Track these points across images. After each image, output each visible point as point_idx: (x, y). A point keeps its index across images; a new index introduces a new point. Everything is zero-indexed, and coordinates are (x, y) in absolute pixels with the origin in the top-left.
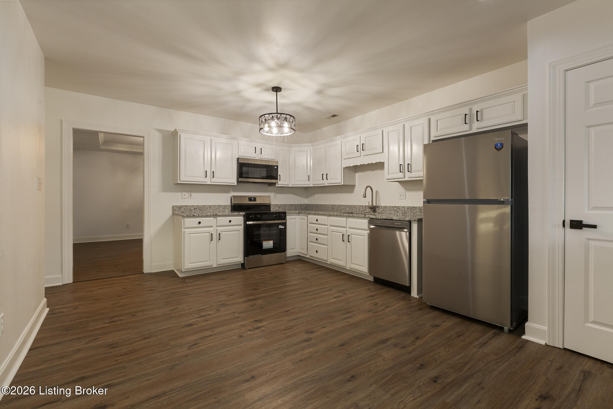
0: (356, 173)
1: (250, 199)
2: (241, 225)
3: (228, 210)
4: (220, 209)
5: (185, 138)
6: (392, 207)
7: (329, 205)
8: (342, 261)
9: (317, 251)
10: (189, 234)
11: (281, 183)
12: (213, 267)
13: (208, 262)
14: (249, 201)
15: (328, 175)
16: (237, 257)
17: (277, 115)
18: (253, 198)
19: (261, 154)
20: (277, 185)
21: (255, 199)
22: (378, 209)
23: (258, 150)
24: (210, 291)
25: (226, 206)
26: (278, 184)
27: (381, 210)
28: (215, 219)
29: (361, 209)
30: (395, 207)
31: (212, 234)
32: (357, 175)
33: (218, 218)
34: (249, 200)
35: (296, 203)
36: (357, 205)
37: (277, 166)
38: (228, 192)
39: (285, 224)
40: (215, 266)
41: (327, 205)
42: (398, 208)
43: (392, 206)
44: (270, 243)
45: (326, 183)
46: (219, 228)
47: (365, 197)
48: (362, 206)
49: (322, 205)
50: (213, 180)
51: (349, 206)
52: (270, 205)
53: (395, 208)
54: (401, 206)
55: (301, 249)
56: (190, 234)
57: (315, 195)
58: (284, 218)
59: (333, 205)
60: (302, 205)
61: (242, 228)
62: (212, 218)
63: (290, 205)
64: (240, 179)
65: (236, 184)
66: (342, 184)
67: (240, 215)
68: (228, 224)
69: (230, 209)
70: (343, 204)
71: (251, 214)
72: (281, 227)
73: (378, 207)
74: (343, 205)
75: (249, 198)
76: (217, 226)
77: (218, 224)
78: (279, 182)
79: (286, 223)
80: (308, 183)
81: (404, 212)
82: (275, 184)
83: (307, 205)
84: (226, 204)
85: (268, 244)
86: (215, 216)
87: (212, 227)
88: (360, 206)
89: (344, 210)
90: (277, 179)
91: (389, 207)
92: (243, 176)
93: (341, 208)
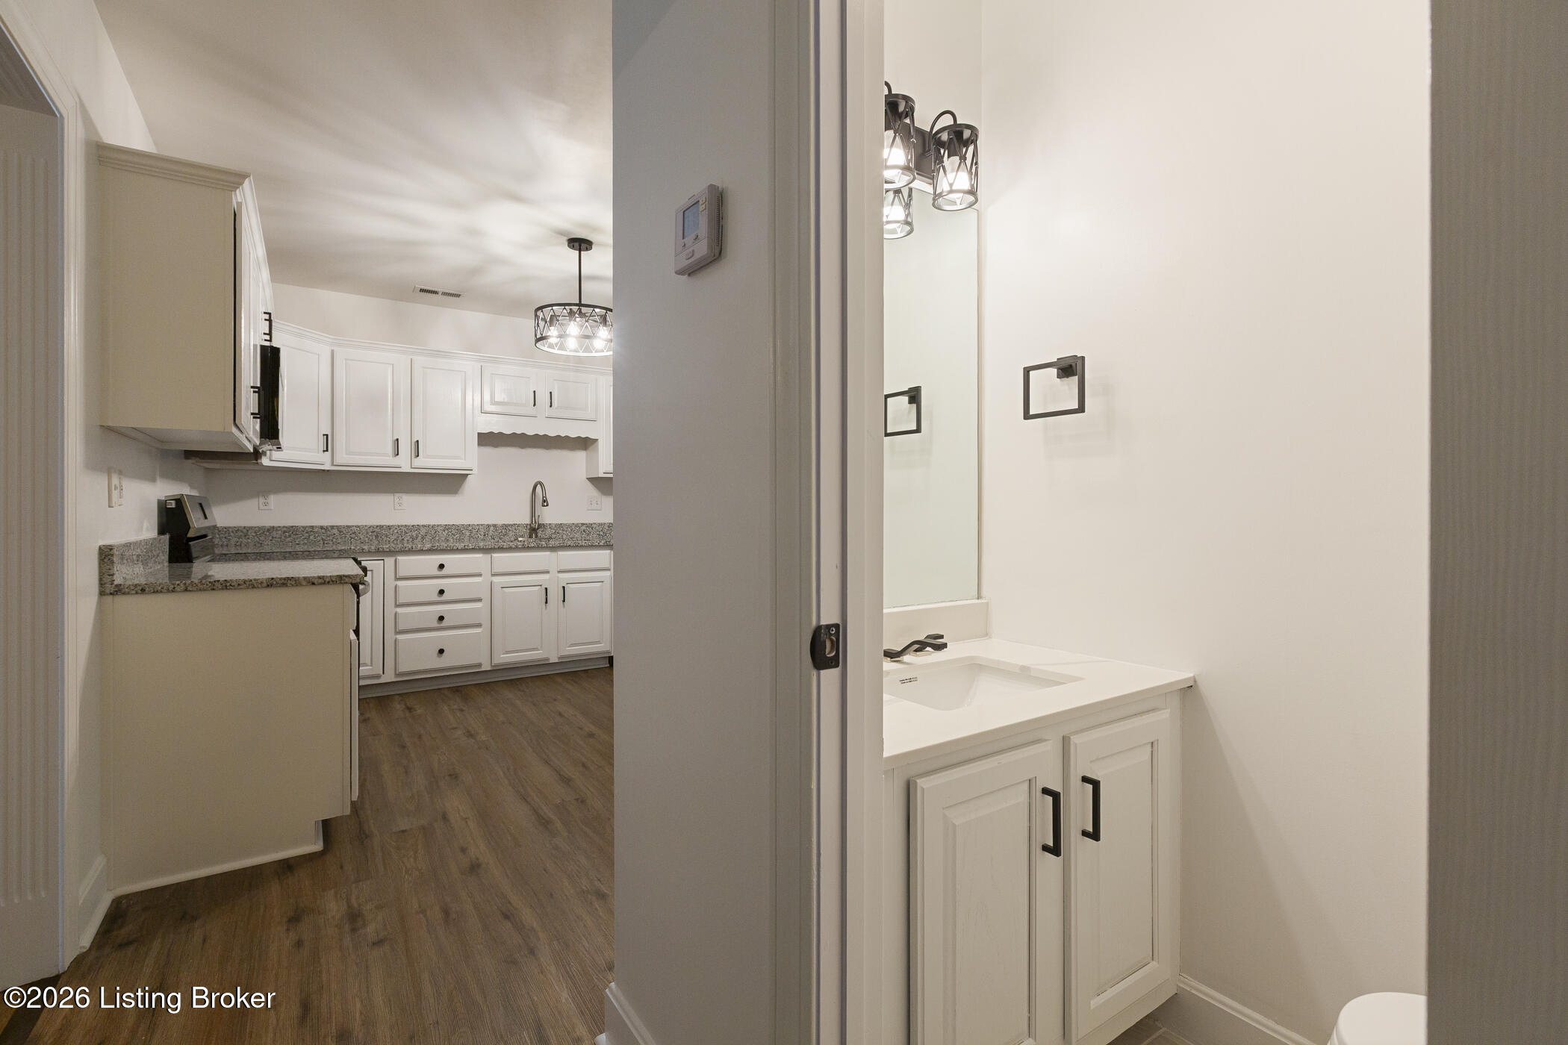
6: (577, 525)
9: (441, 651)
26: (271, 460)
27: (548, 532)
30: (583, 524)
41: (349, 527)
42: (590, 526)
43: (576, 522)
48: (495, 526)
49: (322, 528)
53: (584, 528)
54: (595, 524)
59: (381, 527)
70: (425, 524)
73: (540, 526)
78: (275, 453)
81: (601, 533)
88: (489, 526)
91: (569, 526)
93: (414, 534)
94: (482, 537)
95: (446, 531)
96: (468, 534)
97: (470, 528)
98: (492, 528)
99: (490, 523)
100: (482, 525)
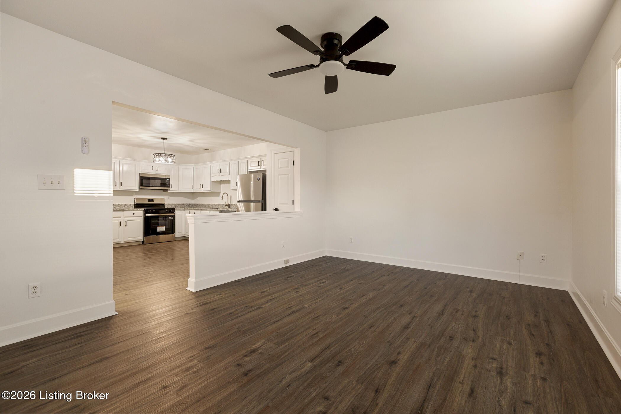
2: (142, 217)
3: (132, 207)
4: (125, 207)
7: (206, 204)
12: (121, 243)
13: (118, 239)
15: (203, 185)
16: (139, 237)
18: (151, 199)
19: (157, 171)
20: (169, 191)
21: (153, 200)
22: (231, 206)
23: (155, 168)
25: (130, 205)
28: (123, 213)
29: (223, 206)
31: (120, 222)
32: (222, 185)
33: (125, 212)
34: (148, 200)
35: (185, 203)
36: (221, 204)
37: (169, 179)
38: (132, 195)
39: (174, 216)
40: (123, 242)
45: (203, 190)
46: (125, 218)
47: (222, 199)
48: (223, 204)
49: (202, 204)
50: (121, 188)
51: (217, 205)
52: (164, 204)
55: (186, 232)
57: (199, 198)
58: (174, 212)
59: (209, 204)
60: (189, 204)
61: (142, 219)
62: (121, 212)
63: (180, 204)
64: (141, 187)
65: (138, 190)
66: (211, 191)
67: (141, 210)
68: (133, 215)
69: (134, 206)
71: (149, 210)
72: (170, 218)
74: (214, 204)
75: (148, 199)
77: (125, 216)
78: (171, 189)
79: (174, 215)
80: (192, 189)
82: (167, 190)
83: (193, 204)
84: (131, 203)
85: (161, 229)
86: (123, 210)
87: (120, 217)
89: (215, 207)
90: (169, 187)
92: (143, 185)
93: (213, 206)
96: (220, 206)
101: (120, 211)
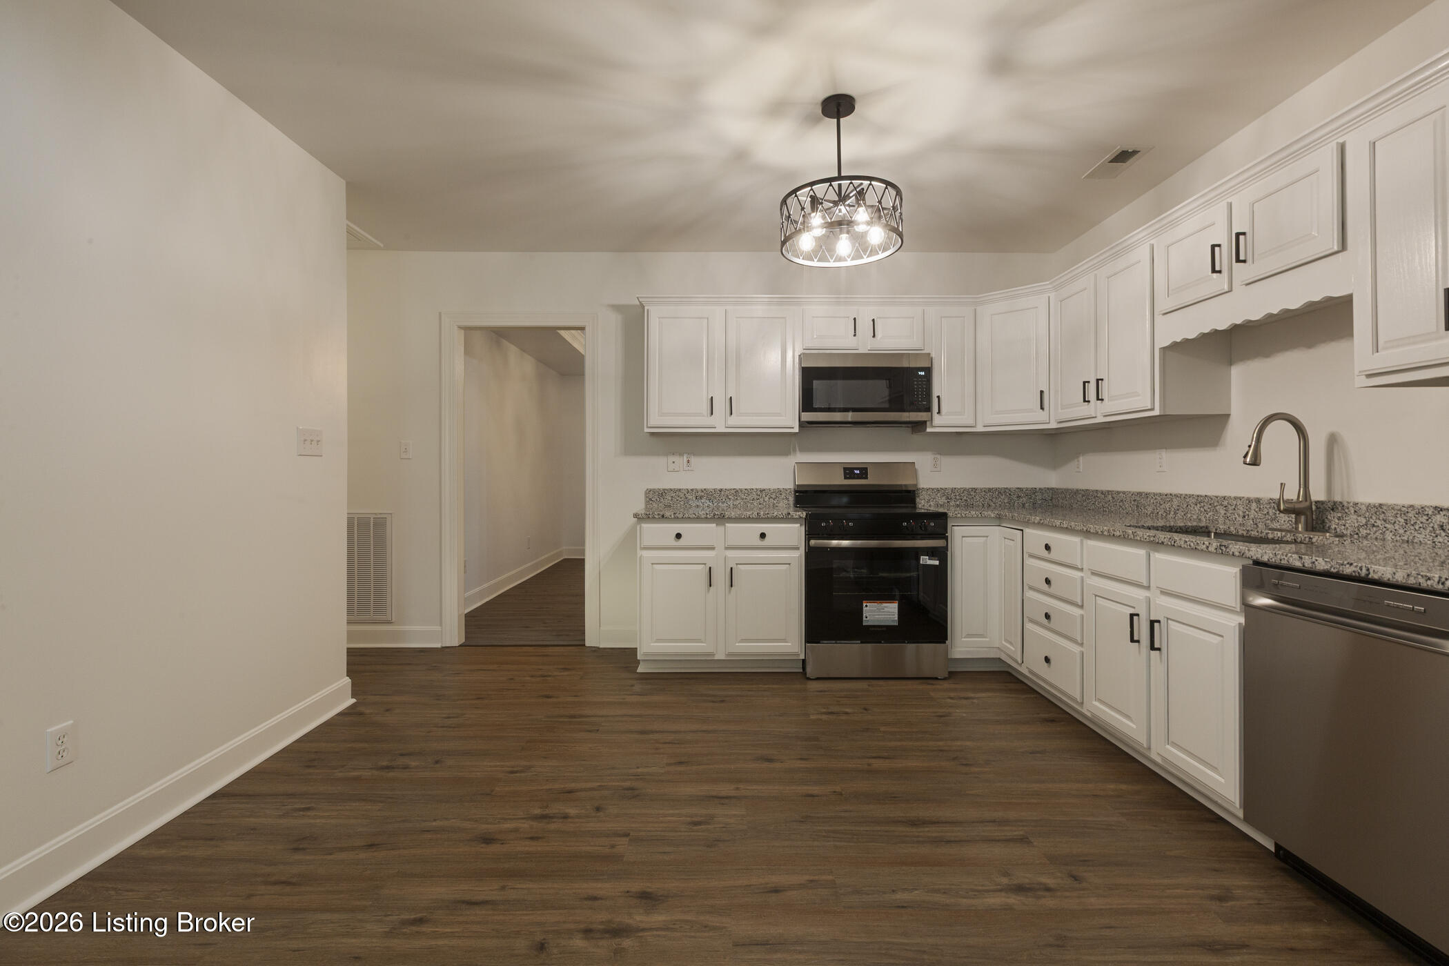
0: (1231, 363)
1: (849, 471)
2: (798, 549)
3: (786, 501)
4: (762, 500)
5: (659, 318)
6: (1421, 512)
7: (1124, 493)
8: (1132, 721)
9: (1047, 660)
10: (652, 564)
11: (945, 419)
12: (717, 658)
13: (702, 642)
14: (845, 478)
15: (1104, 386)
16: (784, 641)
17: (840, 186)
18: (857, 469)
19: (874, 336)
20: (929, 430)
21: (863, 471)
22: (1339, 519)
23: (864, 327)
24: (652, 732)
25: (780, 491)
26: (933, 427)
27: (1352, 520)
28: (721, 528)
29: (1252, 514)
30: (1437, 509)
31: (710, 568)
32: (1237, 373)
33: (729, 525)
34: (845, 474)
35: (1013, 484)
36: (1235, 498)
37: (928, 371)
38: (786, 453)
39: (941, 554)
40: (720, 656)
41: (1118, 493)
44: (886, 609)
45: (1097, 413)
46: (729, 554)
47: (1255, 462)
48: (1258, 501)
49: (1103, 492)
50: (733, 421)
51: (1200, 500)
52: (915, 492)
53: (1439, 519)
55: (1006, 640)
56: (654, 566)
57: (1081, 459)
58: (942, 534)
59: (1140, 494)
60: (1034, 491)
61: (798, 556)
62: (714, 525)
63: (990, 490)
64: (808, 416)
65: (796, 430)
66: (1156, 412)
67: (794, 521)
68: (757, 541)
69: (791, 499)
71: (825, 518)
72: (925, 560)
73: (1335, 506)
74: (1176, 496)
75: (845, 469)
76: (727, 548)
77: (730, 543)
78: (937, 420)
79: (946, 548)
80: (1041, 416)
83: (1054, 492)
84: (781, 487)
85: (881, 613)
86: (721, 519)
87: (713, 548)
88: (1249, 501)
89: (1180, 514)
90: (928, 409)
92: (816, 405)
93: (1168, 506)
94: (1241, 519)
95: (1198, 505)
96: (1223, 512)
97: (1225, 503)
98: (1254, 505)
99: (1253, 495)
100: (1240, 499)
101: (706, 520)
